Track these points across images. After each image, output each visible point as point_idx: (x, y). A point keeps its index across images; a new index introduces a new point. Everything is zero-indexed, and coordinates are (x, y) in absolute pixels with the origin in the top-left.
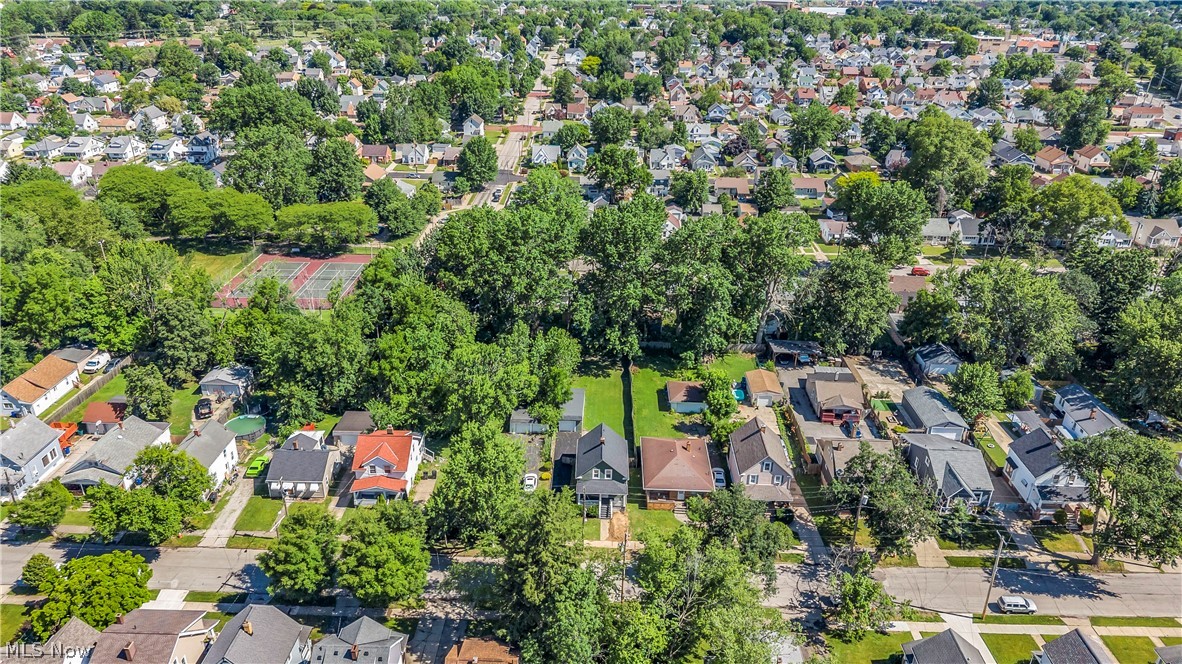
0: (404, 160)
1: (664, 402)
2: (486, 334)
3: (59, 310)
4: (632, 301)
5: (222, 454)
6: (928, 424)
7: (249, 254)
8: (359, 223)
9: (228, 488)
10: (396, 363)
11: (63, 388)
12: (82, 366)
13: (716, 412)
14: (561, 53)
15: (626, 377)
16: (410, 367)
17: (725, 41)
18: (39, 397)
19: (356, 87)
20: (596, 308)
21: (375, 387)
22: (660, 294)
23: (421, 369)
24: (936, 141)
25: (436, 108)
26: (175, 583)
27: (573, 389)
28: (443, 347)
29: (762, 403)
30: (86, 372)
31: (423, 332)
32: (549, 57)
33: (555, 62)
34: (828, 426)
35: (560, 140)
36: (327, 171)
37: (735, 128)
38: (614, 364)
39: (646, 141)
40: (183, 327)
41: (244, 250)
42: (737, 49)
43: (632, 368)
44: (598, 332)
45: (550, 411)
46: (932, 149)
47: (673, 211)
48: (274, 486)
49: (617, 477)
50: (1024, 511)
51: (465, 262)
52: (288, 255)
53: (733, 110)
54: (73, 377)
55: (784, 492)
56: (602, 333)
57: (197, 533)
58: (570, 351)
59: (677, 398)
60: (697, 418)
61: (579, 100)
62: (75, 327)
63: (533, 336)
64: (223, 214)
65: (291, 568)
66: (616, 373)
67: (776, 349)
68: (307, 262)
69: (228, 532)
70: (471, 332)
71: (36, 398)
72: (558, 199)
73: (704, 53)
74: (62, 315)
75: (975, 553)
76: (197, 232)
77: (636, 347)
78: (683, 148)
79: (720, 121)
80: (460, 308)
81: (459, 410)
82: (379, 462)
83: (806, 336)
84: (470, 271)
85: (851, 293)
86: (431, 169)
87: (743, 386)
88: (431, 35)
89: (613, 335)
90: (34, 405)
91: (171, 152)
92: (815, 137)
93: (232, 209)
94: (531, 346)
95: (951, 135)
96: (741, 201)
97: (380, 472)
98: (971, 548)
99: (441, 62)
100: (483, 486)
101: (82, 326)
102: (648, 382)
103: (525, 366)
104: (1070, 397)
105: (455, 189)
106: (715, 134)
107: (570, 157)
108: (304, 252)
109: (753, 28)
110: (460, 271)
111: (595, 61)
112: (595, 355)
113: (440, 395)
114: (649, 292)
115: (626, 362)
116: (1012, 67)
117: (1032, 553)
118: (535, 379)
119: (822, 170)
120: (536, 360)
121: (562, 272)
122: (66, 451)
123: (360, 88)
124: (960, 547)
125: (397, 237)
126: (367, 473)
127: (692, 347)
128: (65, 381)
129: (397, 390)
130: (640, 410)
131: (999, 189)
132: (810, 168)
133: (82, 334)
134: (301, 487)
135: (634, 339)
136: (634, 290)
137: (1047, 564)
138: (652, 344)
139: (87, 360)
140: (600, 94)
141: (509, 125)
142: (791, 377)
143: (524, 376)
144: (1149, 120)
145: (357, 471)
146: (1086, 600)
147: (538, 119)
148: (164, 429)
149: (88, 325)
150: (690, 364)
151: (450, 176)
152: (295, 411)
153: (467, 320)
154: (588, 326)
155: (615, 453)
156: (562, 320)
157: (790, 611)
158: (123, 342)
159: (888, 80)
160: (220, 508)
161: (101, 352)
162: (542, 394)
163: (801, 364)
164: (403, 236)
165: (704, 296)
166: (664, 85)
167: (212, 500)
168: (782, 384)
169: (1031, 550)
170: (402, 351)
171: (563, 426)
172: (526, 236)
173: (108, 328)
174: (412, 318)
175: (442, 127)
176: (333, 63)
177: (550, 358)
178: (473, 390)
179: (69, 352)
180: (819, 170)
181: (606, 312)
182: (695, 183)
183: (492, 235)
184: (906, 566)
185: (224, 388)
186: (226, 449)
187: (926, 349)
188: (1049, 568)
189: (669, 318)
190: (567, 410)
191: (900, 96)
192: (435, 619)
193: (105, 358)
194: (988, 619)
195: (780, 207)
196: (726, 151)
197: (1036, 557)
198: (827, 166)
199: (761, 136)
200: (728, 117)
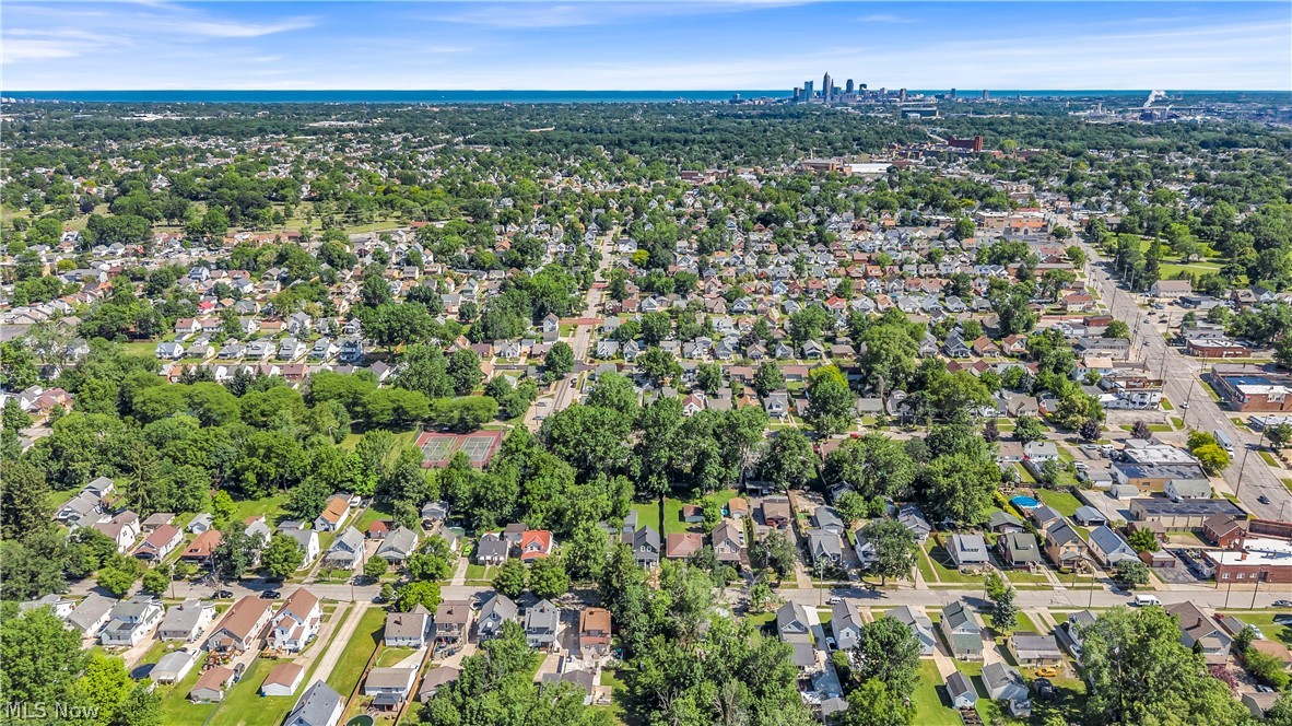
0: (502, 353)
1: (682, 517)
2: (580, 480)
4: (663, 460)
6: (821, 525)
7: (415, 432)
8: (489, 410)
9: (455, 562)
10: (536, 496)
11: (345, 515)
12: (349, 504)
13: (708, 520)
14: (616, 241)
15: (661, 504)
16: (542, 499)
17: (759, 224)
19: (450, 285)
20: (644, 463)
21: (522, 510)
22: (679, 455)
23: (548, 500)
24: (878, 343)
25: (521, 309)
27: (630, 509)
28: (559, 488)
29: (736, 516)
30: (351, 506)
31: (548, 479)
32: (605, 244)
33: (610, 249)
34: (770, 526)
35: (618, 336)
37: (753, 317)
38: (654, 497)
39: (683, 334)
41: (410, 429)
42: (768, 235)
43: (664, 498)
44: (644, 478)
45: (618, 521)
46: (875, 349)
47: (698, 395)
48: (482, 558)
49: (654, 550)
50: (858, 564)
52: (441, 432)
53: (755, 300)
54: (349, 510)
55: (737, 556)
56: (647, 478)
57: (448, 580)
58: (629, 490)
59: (688, 514)
60: (699, 525)
61: (631, 295)
62: (345, 481)
63: (609, 480)
64: (400, 407)
65: (508, 583)
66: (656, 502)
67: (749, 486)
68: (455, 437)
69: (463, 580)
70: (573, 478)
71: (337, 521)
72: (619, 392)
73: (738, 238)
74: (339, 475)
75: (828, 583)
77: (667, 486)
78: (710, 340)
79: (742, 312)
80: (566, 464)
81: (572, 519)
82: (535, 544)
83: (768, 478)
84: (571, 444)
85: (787, 453)
86: (523, 361)
87: (727, 508)
88: (501, 223)
89: (653, 479)
90: (337, 525)
91: (328, 352)
92: (807, 333)
93: (406, 403)
94: (607, 486)
95: (887, 340)
96: (747, 385)
97: (535, 549)
98: (826, 580)
99: (516, 258)
100: (591, 547)
101: (348, 481)
102: (673, 506)
103: (605, 496)
105: (545, 379)
106: (736, 326)
107: (626, 350)
108: (452, 430)
109: (782, 212)
110: (566, 443)
111: (645, 255)
112: (643, 491)
113: (559, 514)
114: (672, 454)
115: (661, 495)
116: (994, 253)
118: (610, 503)
119: (813, 357)
120: (610, 493)
121: (623, 443)
123: (453, 285)
124: (822, 580)
125: (512, 417)
126: (529, 550)
127: (699, 486)
128: (346, 512)
129: (534, 512)
130: (669, 520)
131: (924, 375)
132: (803, 356)
133: (348, 485)
134: (495, 558)
135: (665, 481)
136: (665, 454)
137: (861, 586)
138: (677, 484)
139: (349, 500)
140: (649, 288)
141: (577, 318)
142: (755, 502)
143: (605, 502)
144: (1082, 306)
145: (523, 550)
146: (872, 600)
147: (599, 312)
149: (352, 480)
150: (698, 496)
151: (541, 369)
152: (485, 523)
153: (570, 471)
154: (639, 474)
155: (653, 538)
156: (623, 471)
158: (369, 490)
159: (887, 268)
160: (454, 571)
161: (356, 495)
162: (614, 513)
163: (764, 495)
164: (515, 416)
165: (703, 456)
166: (701, 275)
168: (749, 506)
169: (855, 581)
170: (538, 490)
171: (625, 529)
172: (603, 424)
173: (362, 482)
174: (542, 472)
175: (527, 325)
176: (424, 259)
177: (618, 492)
178: (579, 509)
179: (340, 495)
180: (809, 357)
181: (649, 466)
182: (713, 375)
183: (584, 423)
184: (793, 588)
185: (435, 514)
187: (836, 485)
188: (861, 588)
189: (687, 467)
190: (627, 520)
191: (891, 285)
192: (570, 611)
193: (359, 499)
194: (823, 607)
195: (771, 390)
196: (741, 343)
197: (856, 584)
198: (816, 354)
199: (770, 328)
200: (750, 307)
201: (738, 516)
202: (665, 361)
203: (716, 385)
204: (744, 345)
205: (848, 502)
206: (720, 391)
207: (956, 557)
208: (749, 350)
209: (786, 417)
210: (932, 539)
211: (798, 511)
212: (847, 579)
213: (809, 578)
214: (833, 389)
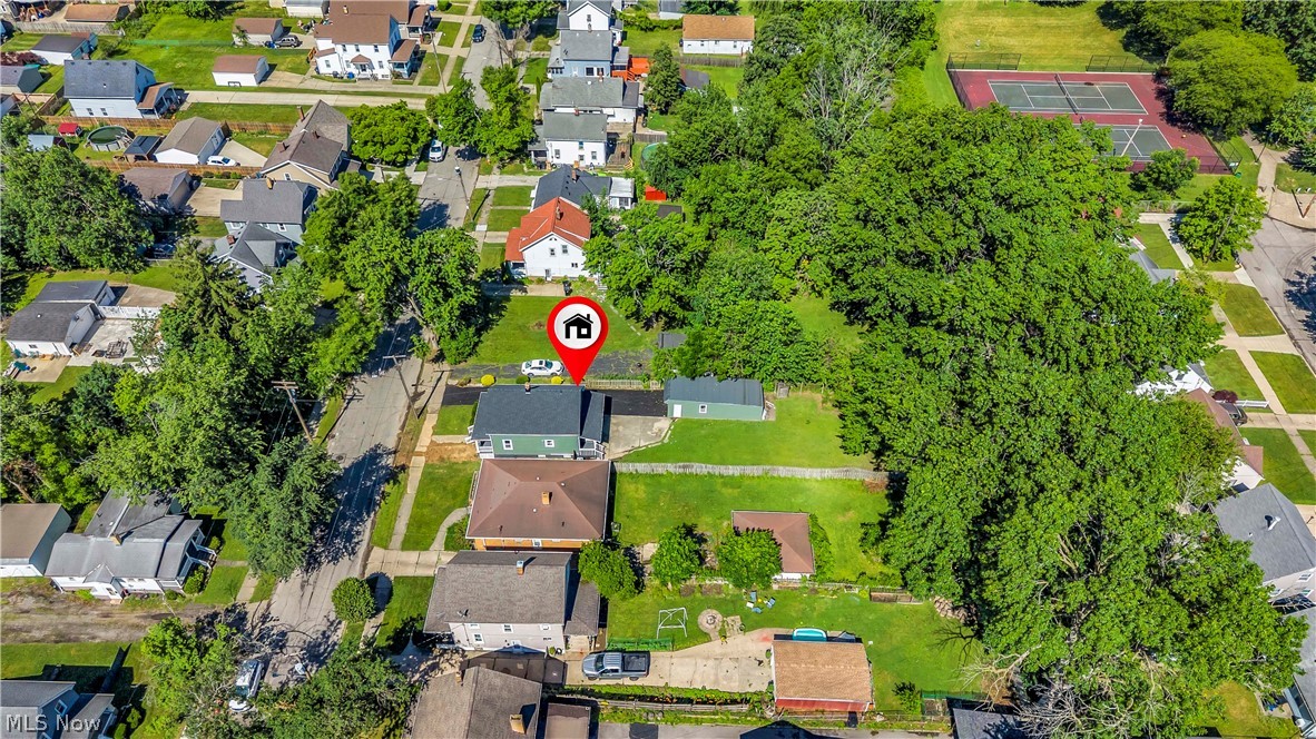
11: (727, 47)
18: (696, 38)
54: (746, 46)
90: (686, 43)
128: (732, 44)
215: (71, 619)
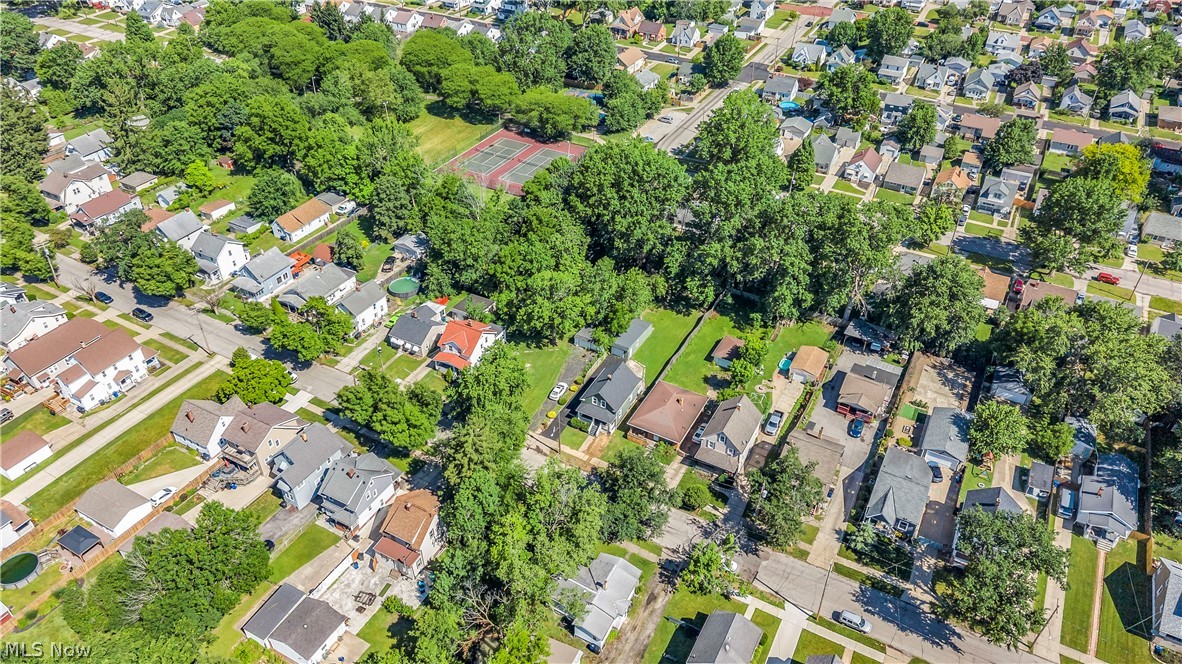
0: (673, 40)
1: (711, 355)
3: (325, 166)
5: (372, 307)
6: (925, 446)
7: (494, 127)
9: (372, 331)
11: (316, 224)
12: (335, 209)
15: (699, 321)
18: (297, 229)
21: (491, 280)
26: (310, 388)
30: (337, 213)
34: (841, 417)
35: (836, 38)
36: (580, 55)
40: (389, 200)
41: (492, 124)
43: (711, 313)
45: (603, 337)
49: (609, 408)
50: (947, 552)
51: (589, 193)
52: (520, 133)
54: (326, 217)
55: (732, 463)
57: (338, 358)
59: (722, 353)
60: (729, 375)
62: (335, 179)
66: (697, 314)
67: (851, 330)
68: (529, 143)
69: (355, 363)
71: (296, 230)
74: (326, 170)
75: (866, 570)
76: (457, 102)
78: (970, 64)
79: (1049, 28)
82: (453, 345)
86: (694, 53)
87: (792, 358)
90: (293, 235)
91: (489, 7)
93: (484, 87)
96: (977, 147)
97: (454, 352)
98: (866, 564)
101: (340, 179)
104: (1105, 466)
105: (691, 85)
106: (1026, 48)
108: (532, 135)
117: (918, 589)
119: (1118, 120)
122: (295, 275)
124: (856, 560)
125: (612, 132)
126: (447, 350)
127: (763, 310)
128: (318, 220)
130: (689, 354)
132: (1103, 115)
133: (339, 185)
134: (408, 346)
135: (709, 291)
137: (923, 602)
139: (338, 206)
142: (843, 363)
145: (442, 347)
146: (928, 644)
148: (350, 277)
149: (343, 179)
151: (696, 70)
155: (618, 389)
157: (671, 554)
160: (358, 345)
161: (349, 201)
162: (605, 321)
167: (356, 337)
169: (920, 587)
170: (513, 261)
171: (614, 351)
173: (355, 184)
179: (331, 195)
180: (1113, 119)
184: (794, 557)
185: (407, 251)
186: (377, 304)
187: (1003, 371)
188: (922, 606)
193: (351, 205)
194: (822, 622)
195: (1007, 165)
196: (1010, 76)
197: (918, 593)
198: (1127, 116)
199: (1076, 60)
200: (1066, 22)
201: (801, 379)
202: (856, 89)
203: (922, 138)
204: (1015, 81)
205: (992, 423)
206: (926, 150)
207: (1159, 617)
208: (1019, 89)
209: (1007, 216)
210: (1133, 543)
211: (907, 399)
212: (905, 575)
213: (837, 546)
214: (1089, 195)
215: (627, 647)
